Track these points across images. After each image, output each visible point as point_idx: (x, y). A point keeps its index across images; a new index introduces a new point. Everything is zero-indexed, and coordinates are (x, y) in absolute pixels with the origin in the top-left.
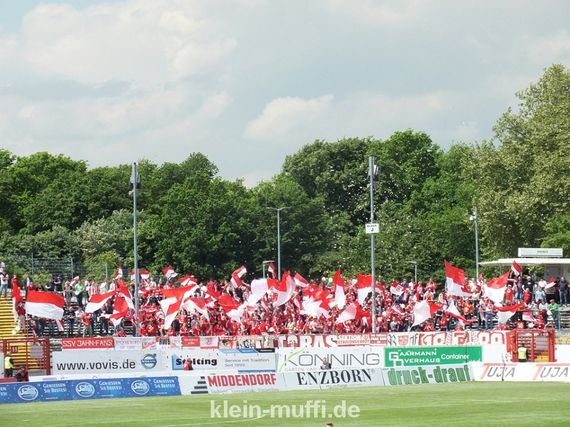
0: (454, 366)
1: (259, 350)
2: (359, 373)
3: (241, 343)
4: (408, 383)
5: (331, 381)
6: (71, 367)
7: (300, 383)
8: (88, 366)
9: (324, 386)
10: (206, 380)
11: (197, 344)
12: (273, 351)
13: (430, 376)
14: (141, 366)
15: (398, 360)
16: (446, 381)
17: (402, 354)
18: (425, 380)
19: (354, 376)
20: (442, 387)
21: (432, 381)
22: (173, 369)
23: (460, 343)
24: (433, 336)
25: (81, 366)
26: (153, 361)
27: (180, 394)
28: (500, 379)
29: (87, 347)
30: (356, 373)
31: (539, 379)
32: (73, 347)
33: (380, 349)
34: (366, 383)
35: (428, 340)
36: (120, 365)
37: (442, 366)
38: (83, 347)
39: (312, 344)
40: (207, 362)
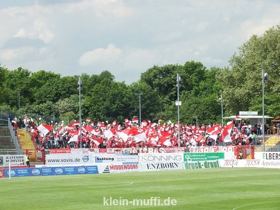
0: (212, 161)
1: (131, 154)
2: (173, 164)
3: (124, 151)
4: (193, 168)
5: (161, 167)
6: (54, 161)
7: (148, 168)
8: (60, 161)
9: (158, 170)
10: (109, 167)
11: (106, 151)
12: (137, 154)
13: (203, 165)
14: (82, 161)
15: (189, 158)
16: (209, 167)
17: (191, 156)
18: (200, 167)
19: (171, 165)
20: (208, 170)
21: (203, 167)
23: (215, 151)
24: (204, 148)
25: (58, 161)
26: (87, 159)
27: (98, 173)
28: (231, 166)
29: (60, 153)
31: (247, 166)
32: (54, 153)
33: (181, 154)
34: (176, 168)
35: (202, 150)
36: (74, 160)
37: (208, 161)
38: (59, 153)
39: (153, 152)
40: (110, 159)
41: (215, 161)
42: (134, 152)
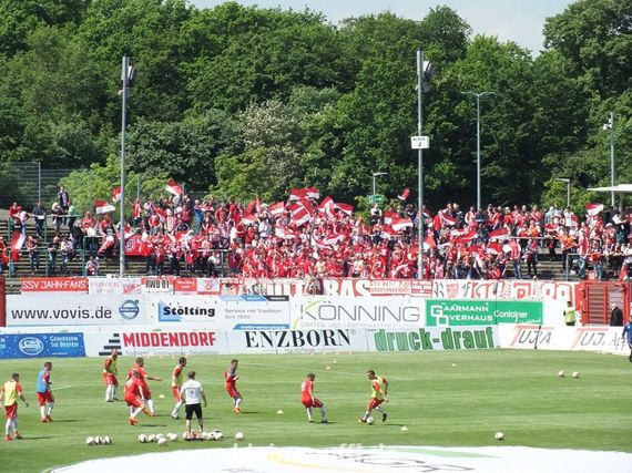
1: (268, 298)
2: (332, 333)
3: (249, 287)
4: (403, 348)
5: (292, 343)
6: (30, 314)
7: (249, 345)
8: (51, 314)
9: (282, 350)
10: (121, 338)
11: (193, 288)
12: (287, 298)
13: (436, 341)
14: (119, 316)
15: (441, 315)
16: (458, 347)
17: (447, 308)
18: (427, 345)
19: (327, 337)
21: (438, 347)
22: (160, 320)
23: (520, 296)
24: (488, 286)
25: (43, 314)
26: (134, 309)
27: (84, 355)
28: (532, 346)
29: (54, 289)
30: (329, 334)
31: (578, 348)
32: (34, 290)
33: (420, 302)
35: (482, 290)
36: (92, 314)
37: (454, 329)
38: (49, 289)
39: (339, 292)
40: (203, 311)
41: (483, 328)
42: (279, 293)
